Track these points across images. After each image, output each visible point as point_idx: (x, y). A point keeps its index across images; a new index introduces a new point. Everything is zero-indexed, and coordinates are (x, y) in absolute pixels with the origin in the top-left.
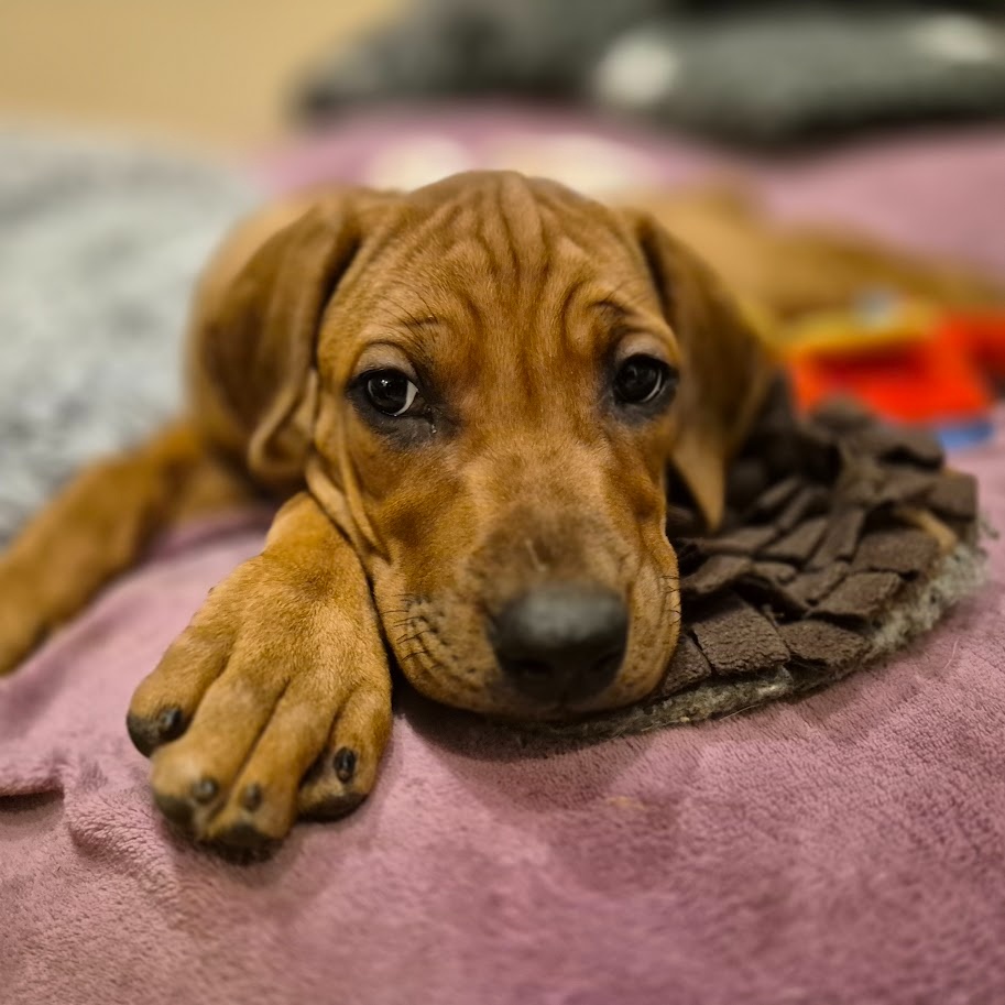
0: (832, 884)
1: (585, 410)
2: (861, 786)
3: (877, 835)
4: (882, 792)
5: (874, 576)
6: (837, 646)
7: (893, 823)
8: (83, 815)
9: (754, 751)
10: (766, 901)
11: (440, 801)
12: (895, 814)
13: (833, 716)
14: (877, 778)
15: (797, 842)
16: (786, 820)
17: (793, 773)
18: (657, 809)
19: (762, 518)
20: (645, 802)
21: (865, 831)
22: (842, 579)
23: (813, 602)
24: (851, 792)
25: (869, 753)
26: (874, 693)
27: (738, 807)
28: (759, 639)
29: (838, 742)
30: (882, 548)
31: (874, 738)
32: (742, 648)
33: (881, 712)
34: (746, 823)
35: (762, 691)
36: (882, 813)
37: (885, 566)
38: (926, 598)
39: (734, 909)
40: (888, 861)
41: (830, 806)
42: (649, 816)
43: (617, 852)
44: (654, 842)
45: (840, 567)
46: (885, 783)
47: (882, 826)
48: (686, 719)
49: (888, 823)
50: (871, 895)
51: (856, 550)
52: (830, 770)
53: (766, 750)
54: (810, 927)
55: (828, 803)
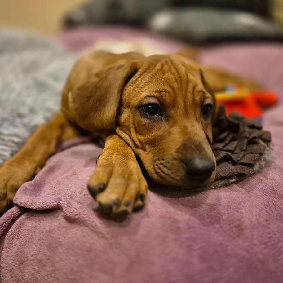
0: (251, 222)
1: (198, 116)
2: (254, 201)
3: (259, 211)
4: (258, 202)
5: (253, 154)
6: (247, 170)
7: (262, 209)
8: (71, 212)
9: (230, 194)
10: (238, 226)
11: (160, 207)
12: (262, 207)
13: (245, 186)
14: (257, 199)
15: (243, 213)
16: (240, 208)
17: (239, 198)
18: (211, 207)
19: (221, 141)
20: (208, 205)
21: (256, 210)
22: (244, 155)
23: (239, 161)
24: (252, 202)
25: (254, 194)
26: (253, 181)
27: (229, 206)
28: (230, 169)
29: (247, 192)
30: (254, 148)
31: (255, 191)
32: (227, 171)
33: (255, 185)
34: (231, 209)
35: (231, 181)
36: (259, 207)
37: (255, 152)
38: (263, 160)
39: (232, 228)
40: (262, 217)
41: (248, 206)
42: (210, 208)
43: (204, 216)
44: (213, 214)
45: (243, 152)
46: (259, 200)
47: (260, 210)
48: (214, 188)
49: (261, 209)
50: (260, 224)
51: (246, 149)
52: (247, 198)
53: (232, 194)
54: (249, 231)
55: (248, 205)
